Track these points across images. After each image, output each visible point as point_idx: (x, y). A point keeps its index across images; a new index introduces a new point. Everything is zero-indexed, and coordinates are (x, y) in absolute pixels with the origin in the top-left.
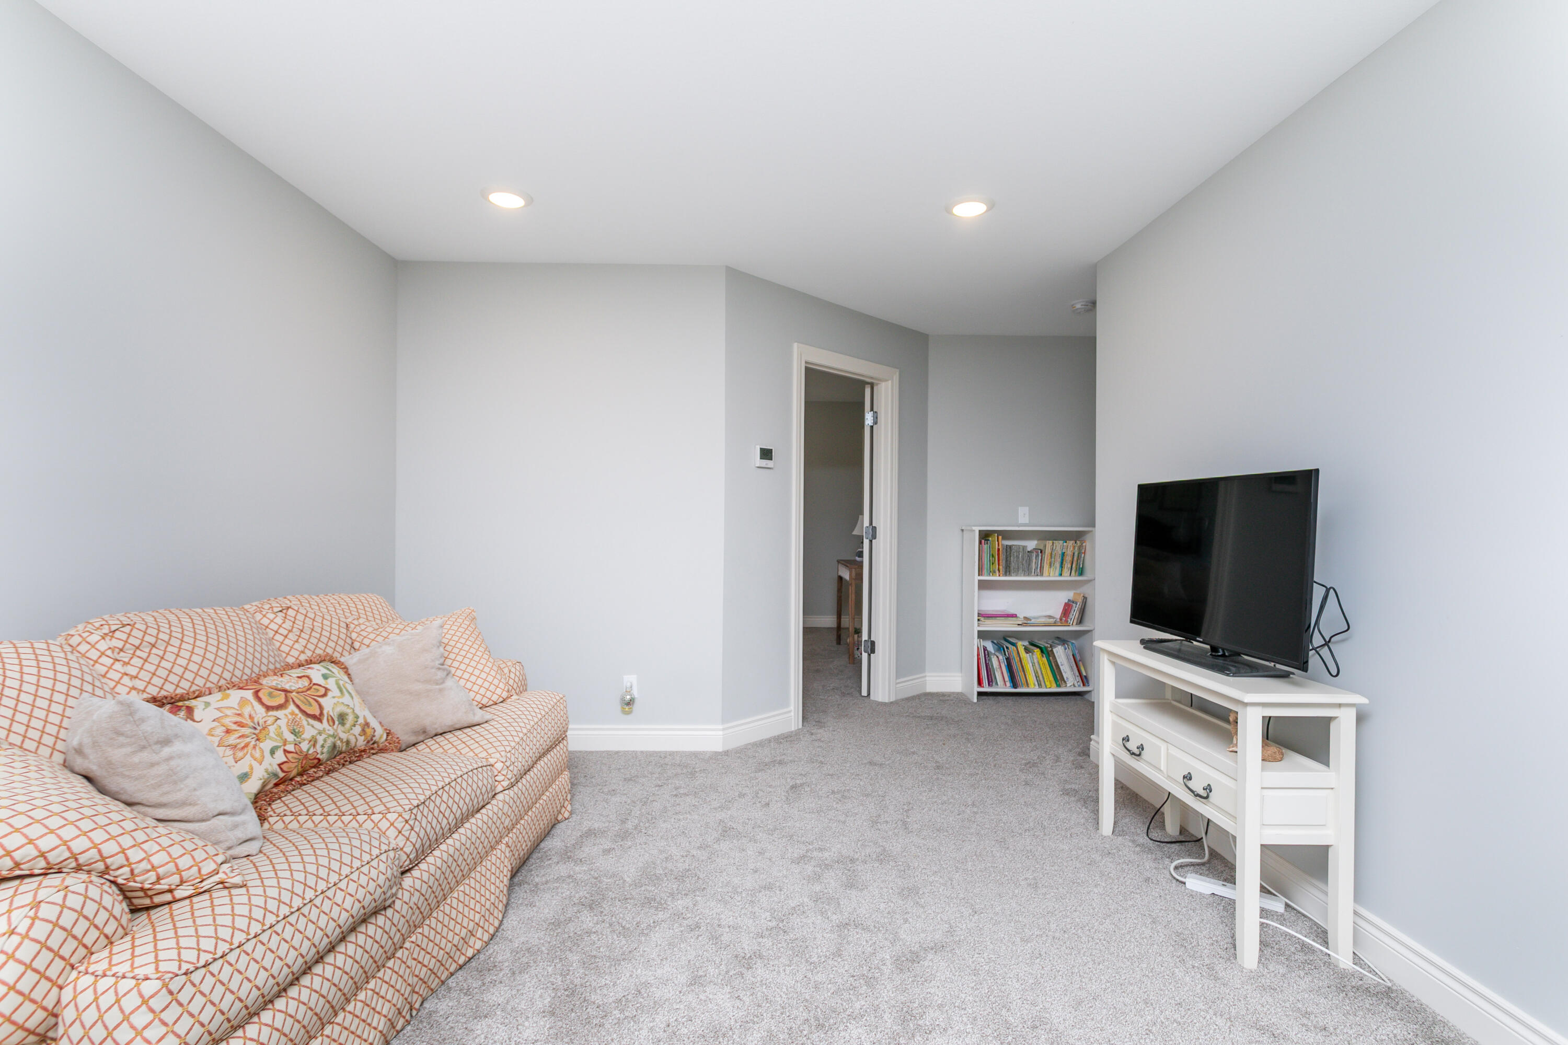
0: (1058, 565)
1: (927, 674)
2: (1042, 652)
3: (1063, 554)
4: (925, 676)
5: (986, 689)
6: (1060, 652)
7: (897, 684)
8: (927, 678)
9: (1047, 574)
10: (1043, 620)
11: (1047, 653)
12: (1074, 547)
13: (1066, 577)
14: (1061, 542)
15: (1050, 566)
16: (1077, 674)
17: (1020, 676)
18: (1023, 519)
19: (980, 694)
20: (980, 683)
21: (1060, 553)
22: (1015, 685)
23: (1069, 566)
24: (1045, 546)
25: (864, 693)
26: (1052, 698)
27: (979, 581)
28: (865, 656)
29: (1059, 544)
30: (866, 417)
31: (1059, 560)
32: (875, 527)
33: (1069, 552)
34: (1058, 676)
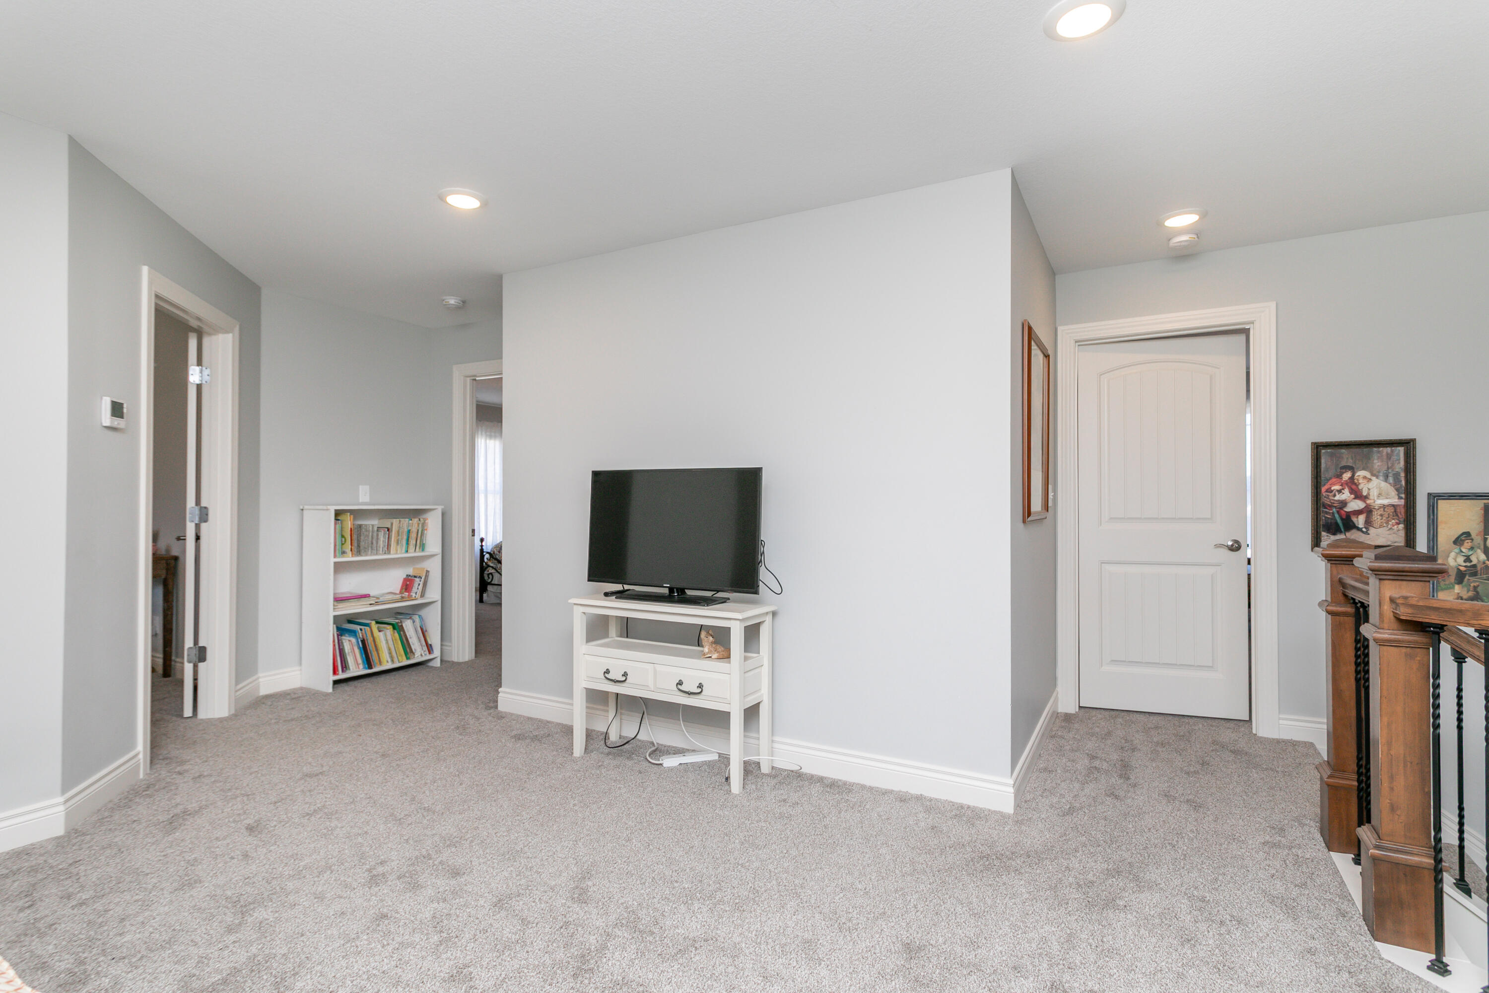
0: (404, 542)
1: (260, 675)
2: (394, 628)
3: (409, 531)
4: (258, 678)
5: (341, 676)
6: (408, 625)
7: (236, 691)
8: (261, 680)
9: (395, 552)
10: (390, 597)
11: (398, 628)
12: (418, 524)
13: (411, 554)
14: (407, 520)
15: (398, 543)
16: (424, 643)
17: (374, 657)
18: (364, 498)
19: (336, 682)
20: (335, 672)
21: (406, 530)
22: (370, 666)
23: (414, 542)
24: (392, 524)
25: (188, 711)
26: (401, 672)
27: (335, 563)
28: (188, 668)
29: (405, 522)
30: (191, 372)
31: (405, 537)
32: (206, 508)
33: (414, 530)
34: (408, 649)
